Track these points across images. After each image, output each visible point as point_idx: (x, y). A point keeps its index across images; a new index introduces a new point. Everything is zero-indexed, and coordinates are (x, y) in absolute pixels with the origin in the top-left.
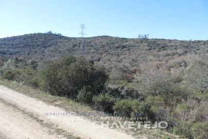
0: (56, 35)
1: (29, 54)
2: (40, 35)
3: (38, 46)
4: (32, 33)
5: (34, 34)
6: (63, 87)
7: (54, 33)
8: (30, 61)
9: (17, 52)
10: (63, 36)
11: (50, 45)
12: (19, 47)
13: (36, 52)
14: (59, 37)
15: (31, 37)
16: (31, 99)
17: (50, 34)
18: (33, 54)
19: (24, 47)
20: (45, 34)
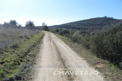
0: (109, 18)
1: (92, 29)
2: (99, 18)
3: (98, 25)
4: (95, 18)
5: (96, 18)
6: (107, 52)
7: (108, 17)
8: (92, 33)
9: (86, 28)
10: (114, 19)
11: (105, 25)
12: (87, 25)
13: (96, 28)
14: (111, 19)
15: (94, 20)
16: (79, 57)
17: (105, 18)
18: (95, 30)
19: (90, 25)
20: (102, 18)
